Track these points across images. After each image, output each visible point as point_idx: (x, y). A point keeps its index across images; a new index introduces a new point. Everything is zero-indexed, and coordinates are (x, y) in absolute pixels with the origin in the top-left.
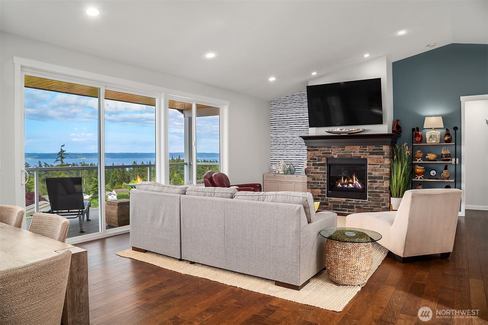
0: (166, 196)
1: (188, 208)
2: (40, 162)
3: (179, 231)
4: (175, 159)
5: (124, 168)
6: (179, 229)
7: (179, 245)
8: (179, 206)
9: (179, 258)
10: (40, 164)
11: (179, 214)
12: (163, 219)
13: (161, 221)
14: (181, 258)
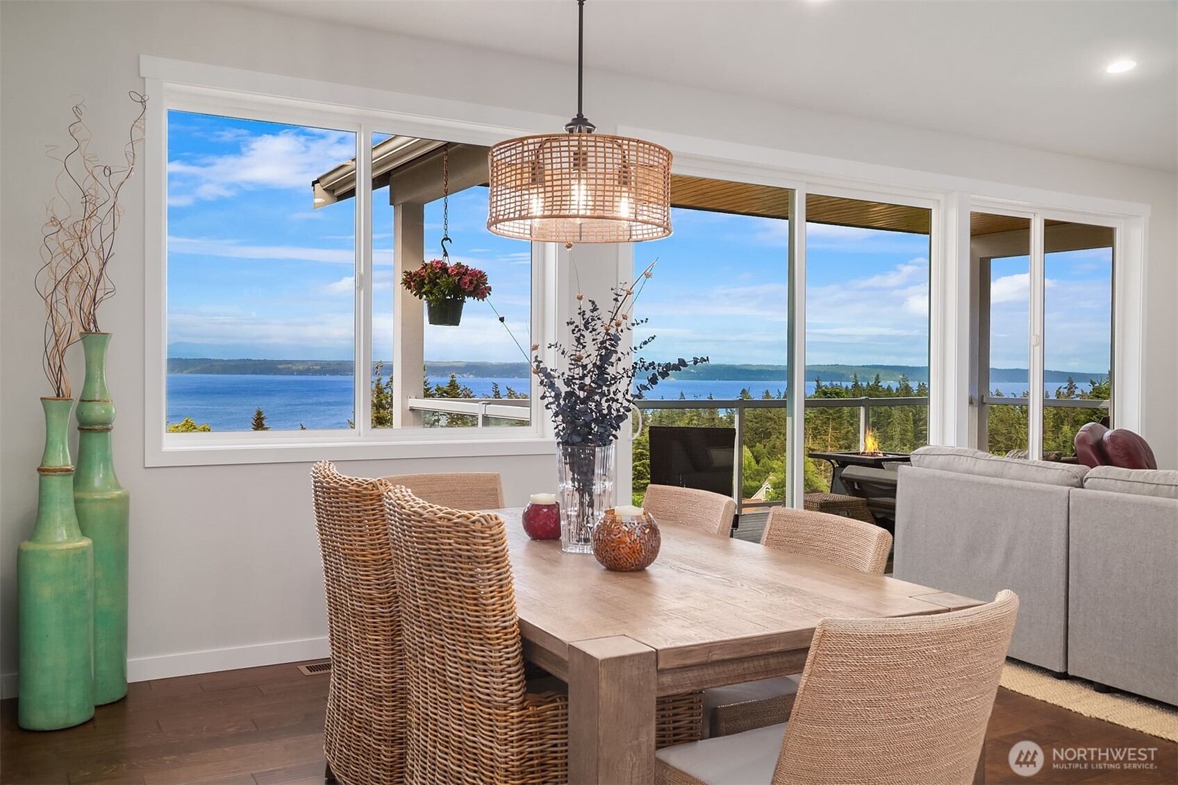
0: (1018, 489)
1: (1097, 527)
2: (496, 386)
3: (1063, 594)
4: (865, 384)
5: (714, 408)
6: (1063, 587)
7: (1062, 633)
8: (1066, 519)
9: (1058, 668)
10: (496, 392)
11: (1063, 542)
12: (1008, 554)
13: (998, 559)
14: (1067, 672)
